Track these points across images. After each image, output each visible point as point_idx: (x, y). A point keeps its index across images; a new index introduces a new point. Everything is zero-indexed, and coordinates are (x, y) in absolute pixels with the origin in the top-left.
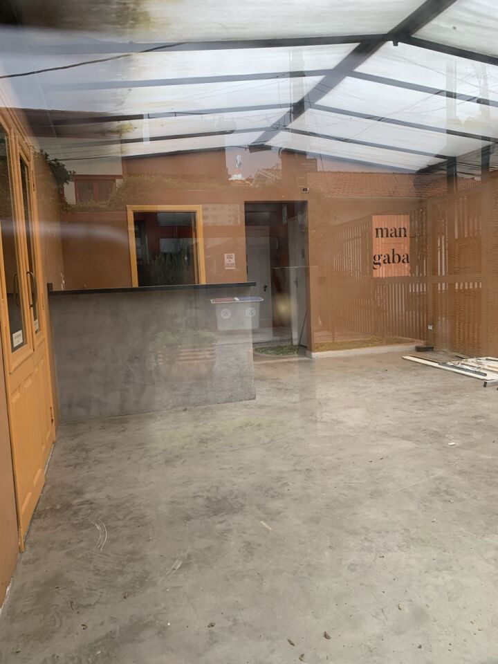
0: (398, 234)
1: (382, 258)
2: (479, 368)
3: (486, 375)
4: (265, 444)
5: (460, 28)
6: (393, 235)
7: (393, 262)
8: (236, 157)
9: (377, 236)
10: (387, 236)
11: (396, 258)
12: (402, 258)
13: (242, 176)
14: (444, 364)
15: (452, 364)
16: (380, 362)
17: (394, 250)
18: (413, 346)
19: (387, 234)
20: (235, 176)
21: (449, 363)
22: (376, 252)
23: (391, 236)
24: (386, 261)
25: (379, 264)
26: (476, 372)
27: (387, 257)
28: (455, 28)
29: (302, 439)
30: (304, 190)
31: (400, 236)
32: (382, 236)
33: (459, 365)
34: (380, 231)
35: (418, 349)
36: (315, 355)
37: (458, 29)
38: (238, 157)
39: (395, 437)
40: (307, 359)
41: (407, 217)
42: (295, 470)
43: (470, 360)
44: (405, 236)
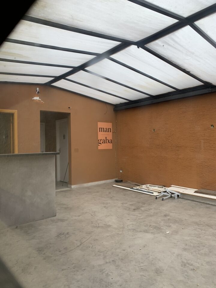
0: (108, 131)
1: (102, 141)
2: (149, 190)
3: (153, 193)
4: (78, 246)
5: (166, 46)
6: (106, 131)
7: (106, 143)
8: (36, 88)
9: (100, 131)
10: (104, 131)
11: (107, 141)
12: (109, 141)
13: (39, 98)
14: (132, 188)
15: (136, 188)
16: (104, 188)
17: (106, 137)
18: (114, 180)
19: (104, 130)
20: (36, 97)
21: (134, 188)
22: (99, 138)
23: (105, 132)
24: (103, 142)
25: (101, 143)
26: (149, 192)
27: (103, 141)
28: (163, 46)
29: (97, 240)
30: (69, 108)
31: (109, 132)
32: (102, 131)
33: (140, 189)
34: (101, 129)
35: (117, 181)
36: (73, 187)
37: (164, 46)
38: (37, 89)
39: (140, 231)
40: (69, 189)
41: (111, 124)
42: (107, 263)
43: (143, 186)
44: (111, 132)
